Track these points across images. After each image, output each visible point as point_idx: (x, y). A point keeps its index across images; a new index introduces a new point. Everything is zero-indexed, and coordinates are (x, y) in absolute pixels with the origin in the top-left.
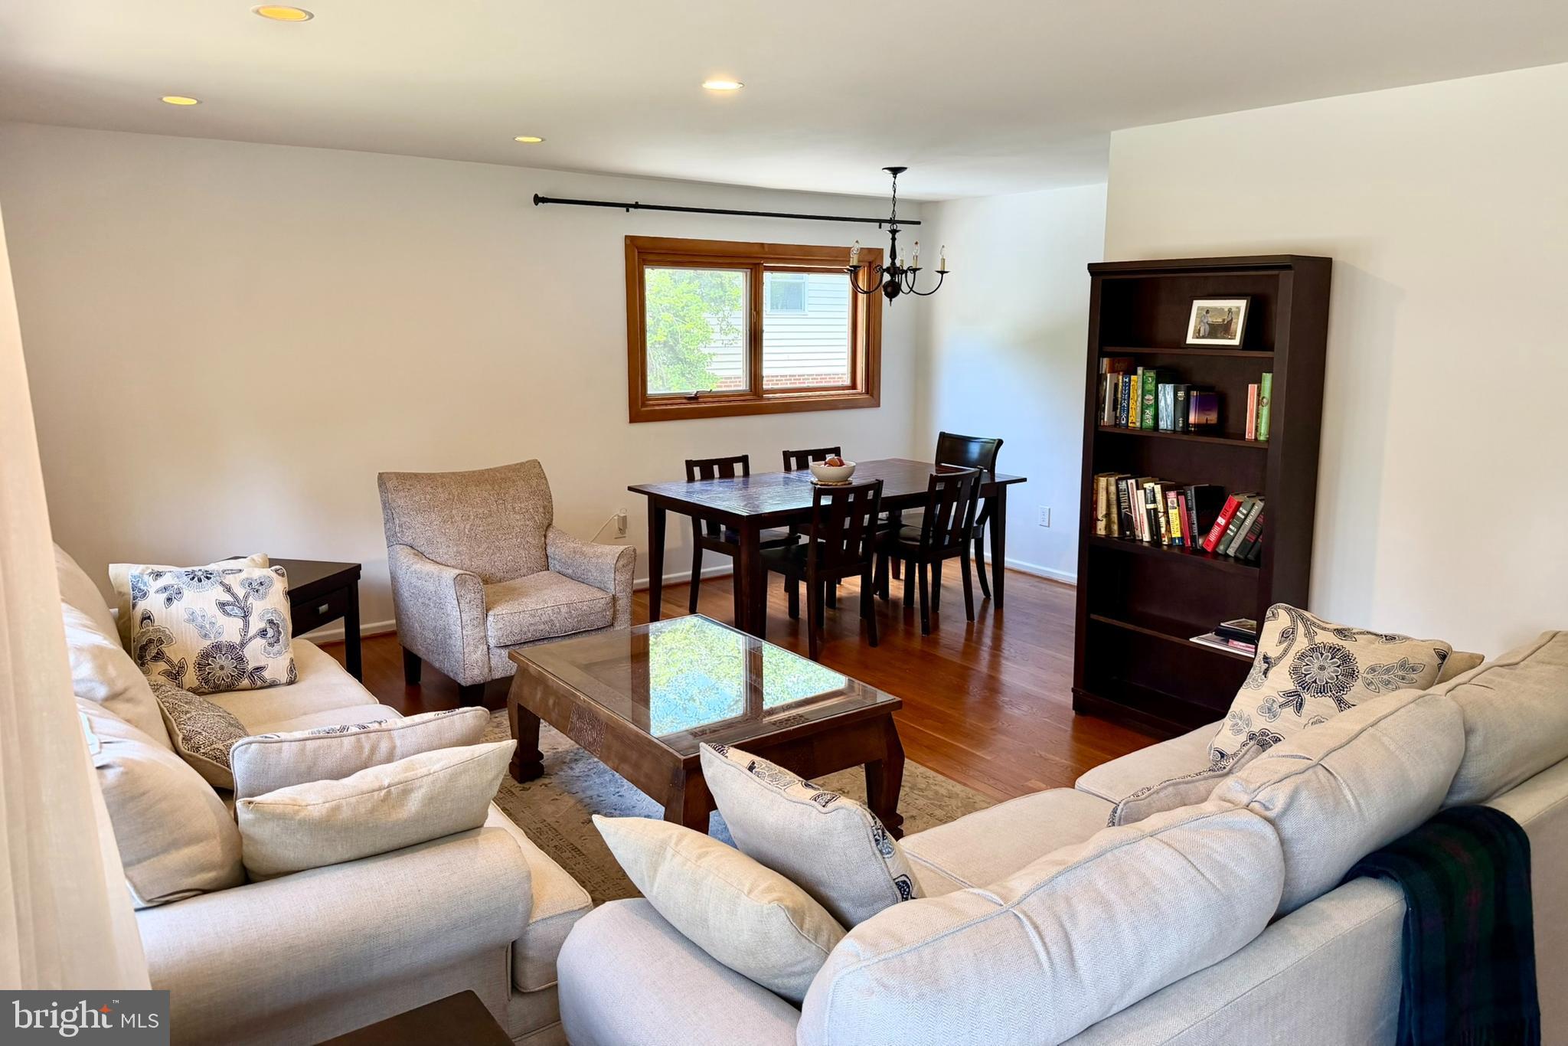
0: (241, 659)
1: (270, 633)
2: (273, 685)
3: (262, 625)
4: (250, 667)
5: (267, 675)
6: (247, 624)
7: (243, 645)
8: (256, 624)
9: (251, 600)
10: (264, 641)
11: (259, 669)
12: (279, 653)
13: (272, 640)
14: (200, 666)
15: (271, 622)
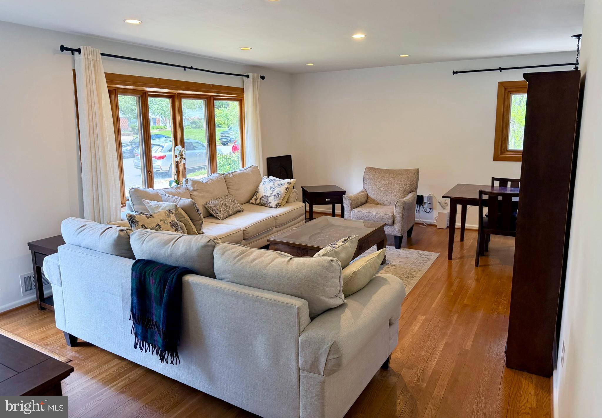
0: (268, 200)
1: (276, 196)
2: (271, 207)
3: (275, 194)
4: (269, 202)
5: (271, 205)
6: (273, 193)
7: (270, 197)
8: (275, 193)
9: (277, 187)
10: (274, 197)
11: (270, 203)
12: (276, 201)
13: (275, 197)
14: (261, 199)
15: (278, 193)
